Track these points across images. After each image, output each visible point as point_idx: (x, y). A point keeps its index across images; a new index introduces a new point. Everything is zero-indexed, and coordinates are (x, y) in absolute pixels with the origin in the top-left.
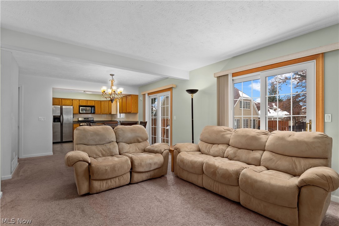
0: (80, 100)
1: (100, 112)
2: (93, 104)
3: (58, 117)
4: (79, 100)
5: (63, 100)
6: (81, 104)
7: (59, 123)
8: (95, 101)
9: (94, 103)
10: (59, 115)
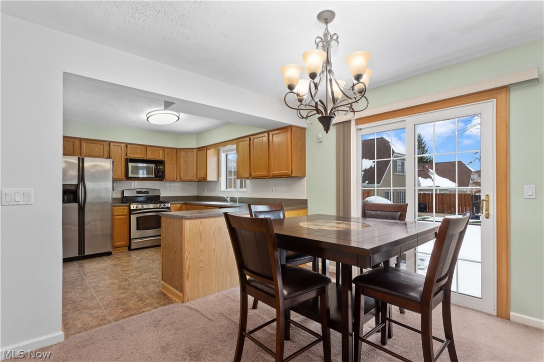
0: (129, 146)
1: (175, 176)
2: (159, 156)
3: (73, 188)
4: (127, 145)
5: (84, 144)
6: (131, 156)
7: (75, 205)
8: (164, 148)
9: (161, 153)
10: (75, 182)
